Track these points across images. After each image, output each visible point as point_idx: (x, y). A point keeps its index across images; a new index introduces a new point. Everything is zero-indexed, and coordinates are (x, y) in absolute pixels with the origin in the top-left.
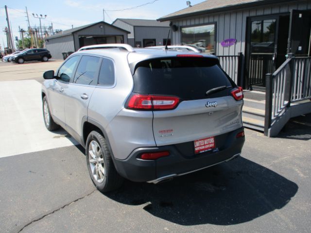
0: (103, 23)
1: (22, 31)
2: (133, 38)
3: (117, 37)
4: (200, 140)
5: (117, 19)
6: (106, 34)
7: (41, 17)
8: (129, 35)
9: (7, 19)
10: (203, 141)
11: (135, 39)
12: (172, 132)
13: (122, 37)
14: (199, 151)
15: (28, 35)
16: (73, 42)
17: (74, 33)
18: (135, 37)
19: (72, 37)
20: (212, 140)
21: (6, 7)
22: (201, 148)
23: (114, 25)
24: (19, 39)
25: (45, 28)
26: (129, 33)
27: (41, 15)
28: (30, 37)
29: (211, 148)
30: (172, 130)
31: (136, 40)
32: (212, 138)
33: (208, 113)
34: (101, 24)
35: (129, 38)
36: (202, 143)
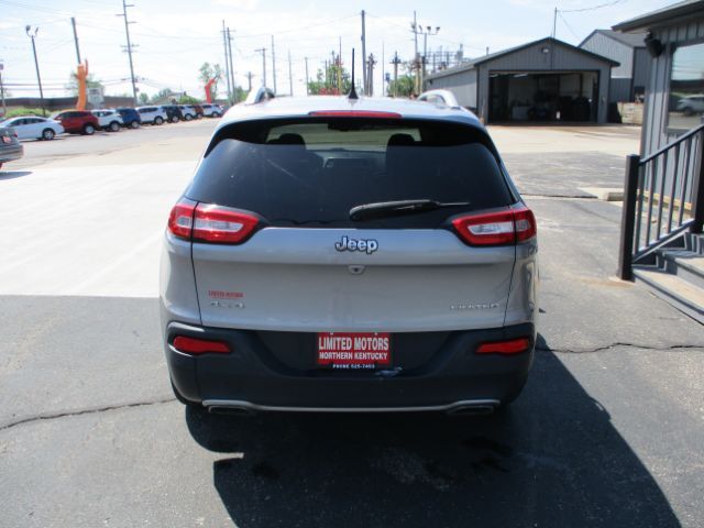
0: (551, 42)
1: (396, 62)
2: (630, 76)
3: (586, 74)
4: (336, 335)
5: (596, 32)
6: (556, 68)
7: (427, 31)
8: (614, 70)
9: (363, 38)
10: (349, 339)
11: (632, 80)
12: (241, 299)
13: (595, 75)
14: (332, 361)
15: (411, 69)
16: (475, 85)
17: (479, 65)
18: (633, 74)
19: (475, 74)
20: (383, 344)
21: (363, 14)
22: (340, 356)
23: (583, 47)
24: (392, 77)
25: (448, 56)
26: (617, 64)
27: (429, 28)
28: (413, 74)
29: (375, 362)
30: (239, 295)
31: (635, 85)
32: (381, 335)
33: (346, 266)
34: (545, 44)
35: (613, 77)
36: (346, 343)
